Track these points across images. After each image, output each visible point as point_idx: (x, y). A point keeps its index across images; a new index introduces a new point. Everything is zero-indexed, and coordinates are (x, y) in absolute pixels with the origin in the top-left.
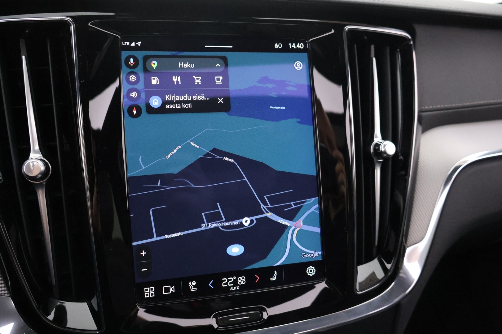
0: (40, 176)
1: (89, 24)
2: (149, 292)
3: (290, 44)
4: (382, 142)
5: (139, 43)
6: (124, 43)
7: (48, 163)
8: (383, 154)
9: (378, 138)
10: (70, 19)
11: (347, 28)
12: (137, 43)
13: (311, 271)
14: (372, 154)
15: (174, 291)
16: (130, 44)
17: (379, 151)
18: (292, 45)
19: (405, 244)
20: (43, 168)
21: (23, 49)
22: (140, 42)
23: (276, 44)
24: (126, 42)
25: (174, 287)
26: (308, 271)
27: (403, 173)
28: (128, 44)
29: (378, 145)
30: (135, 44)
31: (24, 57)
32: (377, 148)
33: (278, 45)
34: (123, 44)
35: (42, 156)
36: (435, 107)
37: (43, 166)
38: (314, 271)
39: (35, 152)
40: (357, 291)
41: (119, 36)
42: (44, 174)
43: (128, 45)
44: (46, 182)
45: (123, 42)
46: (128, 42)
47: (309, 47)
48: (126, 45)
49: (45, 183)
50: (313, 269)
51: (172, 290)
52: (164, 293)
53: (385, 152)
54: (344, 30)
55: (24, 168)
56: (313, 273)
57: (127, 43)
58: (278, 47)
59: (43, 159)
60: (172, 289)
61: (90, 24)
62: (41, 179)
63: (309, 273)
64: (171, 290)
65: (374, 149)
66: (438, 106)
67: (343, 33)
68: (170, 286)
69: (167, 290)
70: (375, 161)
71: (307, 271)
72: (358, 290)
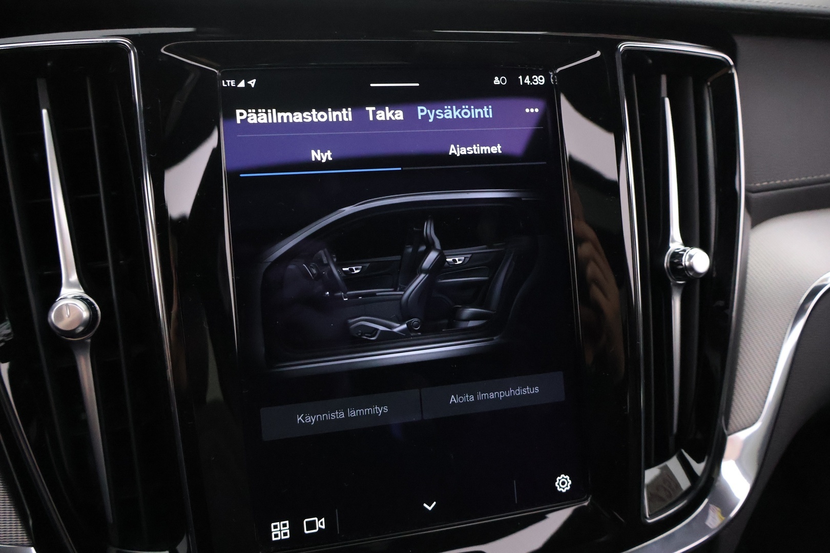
0: (81, 329)
1: (162, 51)
2: (280, 530)
3: (520, 77)
4: (684, 251)
5: (252, 83)
6: (226, 83)
7: (93, 305)
8: (687, 270)
9: (676, 243)
10: (126, 42)
11: (622, 47)
12: (249, 82)
13: (563, 483)
14: (667, 271)
15: (323, 527)
16: (237, 83)
17: (681, 267)
18: (523, 80)
19: (725, 431)
20: (86, 314)
21: (43, 95)
22: (254, 81)
23: (496, 78)
24: (228, 81)
25: (323, 520)
26: (558, 484)
27: (721, 303)
28: (232, 83)
29: (677, 256)
30: (246, 83)
31: (44, 112)
32: (676, 261)
33: (499, 80)
34: (224, 85)
35: (83, 291)
36: (772, 183)
37: (85, 311)
38: (568, 482)
39: (70, 285)
40: (646, 518)
41: (216, 71)
42: (90, 324)
43: (232, 85)
44: (92, 338)
45: (223, 81)
46: (232, 81)
47: (554, 82)
48: (229, 85)
49: (89, 341)
50: (566, 479)
51: (321, 526)
52: (307, 530)
53: (691, 268)
54: (617, 49)
55: (52, 315)
56: (567, 486)
57: (230, 83)
58: (499, 83)
59: (86, 296)
60: (320, 524)
61: (164, 50)
62: (83, 333)
63: (560, 487)
64: (318, 525)
65: (671, 263)
66: (778, 182)
67: (615, 56)
68: (316, 519)
69: (311, 525)
70: (671, 284)
71: (556, 483)
72: (648, 516)
